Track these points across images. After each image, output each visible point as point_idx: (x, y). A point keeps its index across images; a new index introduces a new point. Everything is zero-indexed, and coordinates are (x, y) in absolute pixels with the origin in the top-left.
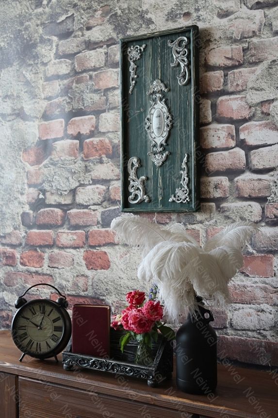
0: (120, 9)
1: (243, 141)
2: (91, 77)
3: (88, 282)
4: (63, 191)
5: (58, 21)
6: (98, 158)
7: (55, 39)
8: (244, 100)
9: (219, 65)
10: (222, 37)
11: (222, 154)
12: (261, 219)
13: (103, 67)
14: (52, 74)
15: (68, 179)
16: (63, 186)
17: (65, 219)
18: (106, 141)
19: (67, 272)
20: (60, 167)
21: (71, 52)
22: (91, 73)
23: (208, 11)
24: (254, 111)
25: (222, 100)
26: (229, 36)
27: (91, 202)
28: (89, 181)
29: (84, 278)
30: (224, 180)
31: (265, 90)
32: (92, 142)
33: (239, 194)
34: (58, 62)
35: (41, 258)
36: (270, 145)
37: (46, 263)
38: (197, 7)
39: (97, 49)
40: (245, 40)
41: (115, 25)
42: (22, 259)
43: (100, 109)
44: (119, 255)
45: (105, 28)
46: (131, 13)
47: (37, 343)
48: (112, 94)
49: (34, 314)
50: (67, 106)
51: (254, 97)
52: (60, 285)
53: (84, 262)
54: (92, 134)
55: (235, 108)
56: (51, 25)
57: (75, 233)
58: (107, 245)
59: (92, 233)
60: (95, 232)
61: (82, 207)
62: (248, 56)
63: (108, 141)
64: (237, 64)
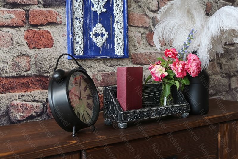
3: (30, 61)
19: (4, 53)
29: (26, 58)
44: (62, 34)
47: (82, 114)
57: (13, 12)
58: (49, 24)
59: (32, 12)
60: (37, 11)
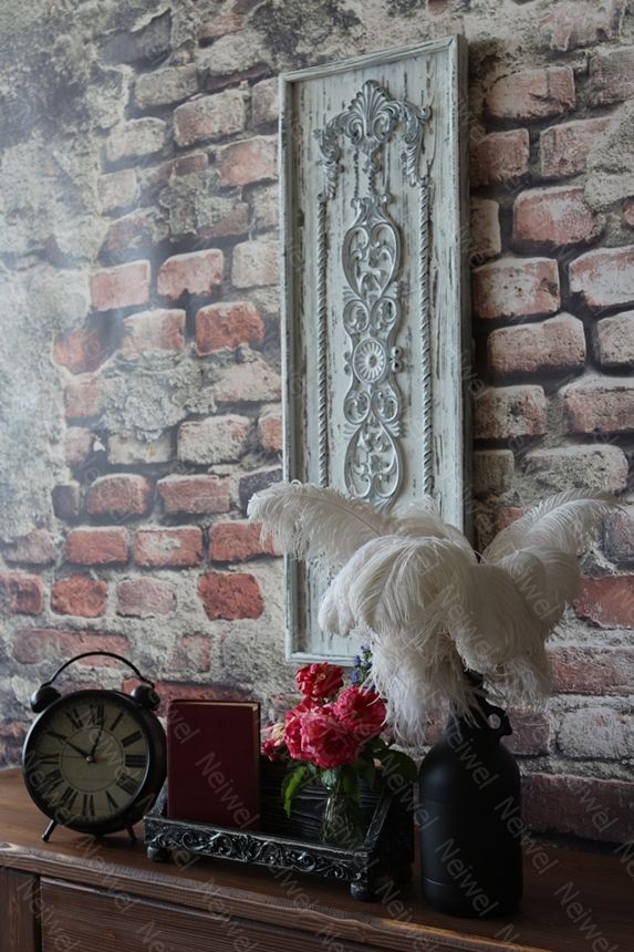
1: (579, 297)
2: (212, 157)
3: (210, 648)
4: (149, 431)
5: (135, 29)
6: (230, 349)
7: (127, 70)
8: (579, 196)
9: (519, 115)
10: (523, 46)
11: (526, 329)
12: (625, 485)
13: (238, 133)
14: (121, 154)
15: (159, 402)
16: (148, 420)
17: (154, 499)
18: (249, 310)
19: (160, 627)
20: (142, 375)
21: (163, 101)
22: (212, 147)
24: (604, 222)
25: (526, 200)
26: (539, 45)
27: (216, 457)
28: (210, 407)
29: (201, 640)
30: (534, 394)
31: (629, 171)
32: (216, 312)
33: (570, 426)
34: (134, 124)
35: (100, 593)
37: (112, 603)
39: (227, 91)
40: (580, 51)
41: (267, 30)
42: (56, 597)
43: (235, 233)
45: (243, 40)
47: (86, 796)
49: (78, 725)
50: (156, 229)
51: (601, 187)
52: (146, 658)
53: (199, 602)
54: (216, 294)
55: (556, 216)
56: (117, 38)
57: (178, 533)
58: (255, 558)
59: (217, 530)
60: (226, 528)
61: (193, 470)
62: (587, 91)
63: (254, 309)
64: (561, 110)
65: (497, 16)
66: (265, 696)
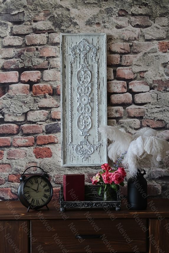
0: (56, 14)
1: (131, 90)
2: (37, 49)
3: (37, 165)
4: (18, 113)
5: (12, 14)
7: (10, 24)
8: (131, 70)
9: (117, 52)
10: (118, 38)
11: (119, 95)
12: (140, 127)
13: (45, 44)
14: (8, 44)
16: (18, 110)
17: (19, 131)
18: (48, 86)
19: (21, 161)
20: (16, 100)
21: (22, 33)
22: (37, 47)
23: (110, 24)
24: (136, 75)
25: (119, 69)
26: (122, 38)
27: (38, 120)
28: (37, 108)
29: (34, 163)
30: (121, 108)
31: (141, 66)
32: (39, 86)
33: (129, 115)
34: (13, 37)
35: (1, 154)
36: (145, 92)
37: (5, 157)
38: (104, 21)
39: (41, 34)
40: (130, 41)
41: (53, 22)
43: (44, 68)
44: (58, 149)
45: (46, 23)
46: (64, 17)
47: (37, 200)
48: (52, 60)
49: (32, 184)
50: (20, 64)
51: (136, 69)
52: (16, 169)
53: (34, 155)
54: (38, 82)
55: (126, 73)
56: (6, 15)
57: (27, 138)
58: (50, 143)
59: (39, 137)
60: (41, 137)
61: (32, 123)
62: (132, 49)
63: (50, 86)
64: (127, 52)
65: (112, 30)
66: (53, 175)
